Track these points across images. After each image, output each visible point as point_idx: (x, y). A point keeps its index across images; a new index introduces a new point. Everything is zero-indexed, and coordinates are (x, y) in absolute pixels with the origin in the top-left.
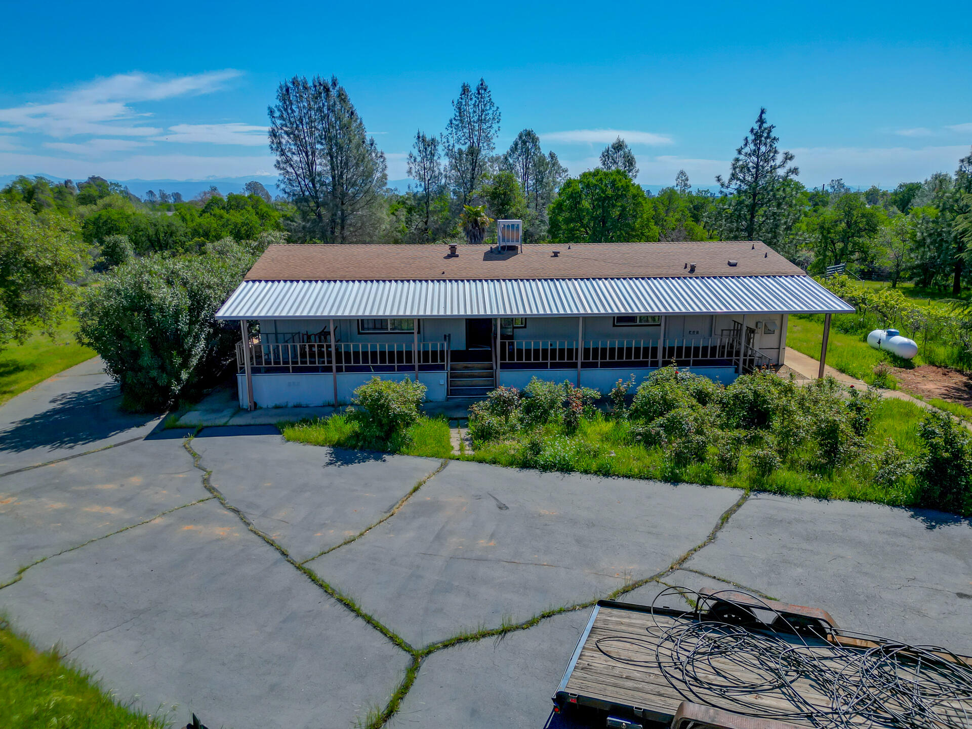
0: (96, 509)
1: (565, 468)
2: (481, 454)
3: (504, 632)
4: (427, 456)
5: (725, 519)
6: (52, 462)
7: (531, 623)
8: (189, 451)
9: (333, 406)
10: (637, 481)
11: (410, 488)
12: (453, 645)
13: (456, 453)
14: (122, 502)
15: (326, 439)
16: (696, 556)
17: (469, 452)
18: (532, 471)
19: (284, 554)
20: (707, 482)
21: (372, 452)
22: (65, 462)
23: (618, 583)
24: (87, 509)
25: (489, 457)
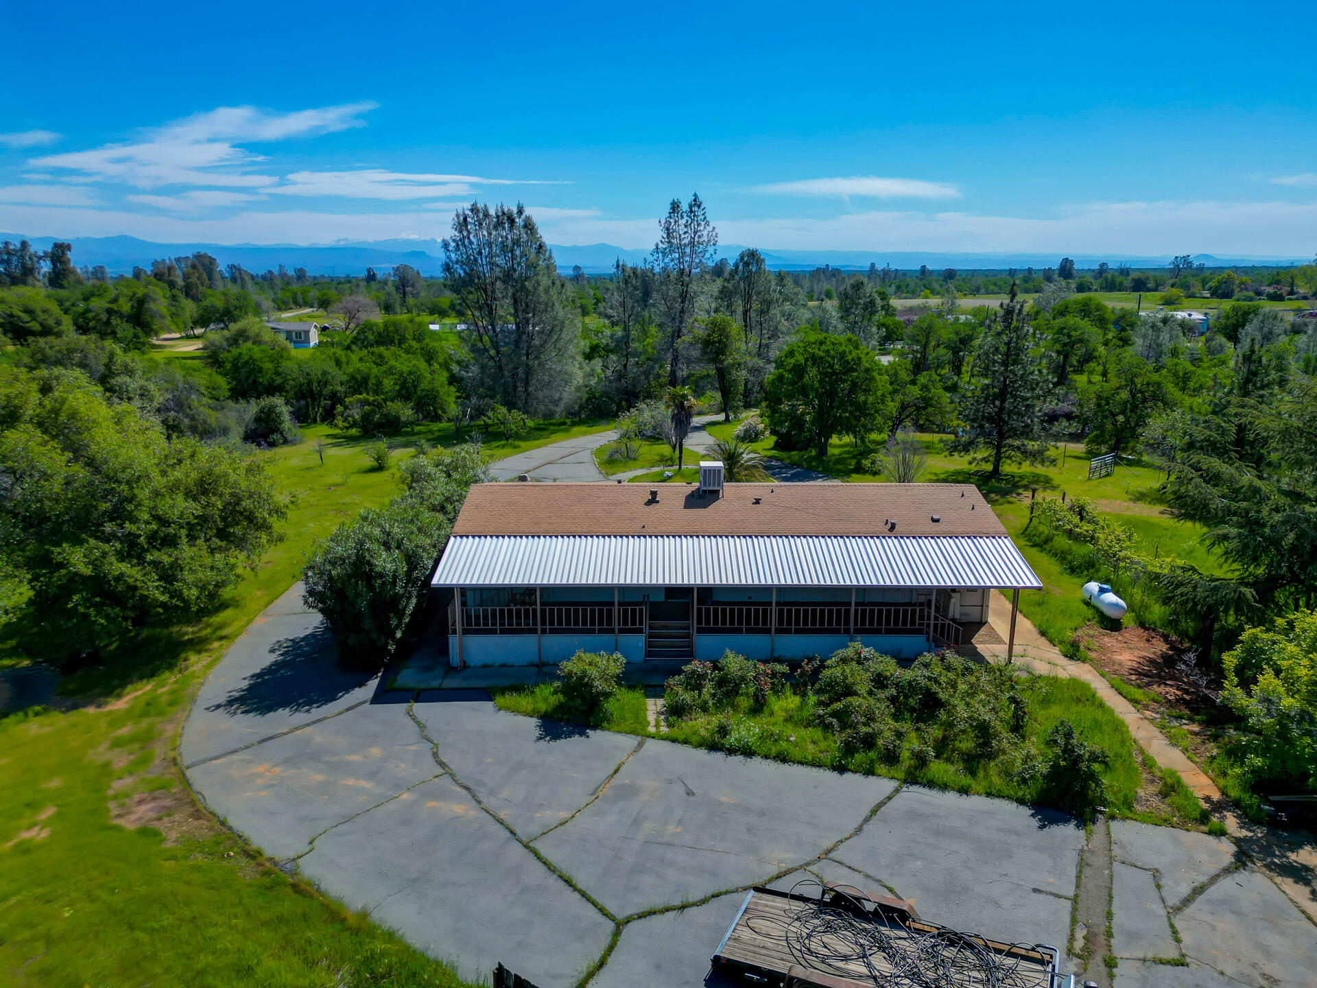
0: (351, 782)
1: (748, 752)
2: (675, 732)
3: (683, 907)
4: (626, 733)
5: (874, 812)
6: (297, 729)
7: (703, 902)
8: (414, 719)
9: (537, 666)
10: (809, 768)
11: (612, 771)
12: (645, 917)
13: (652, 729)
14: (372, 775)
15: (534, 709)
16: (841, 847)
17: (664, 729)
18: (719, 753)
19: (512, 833)
20: (870, 772)
21: (575, 726)
22: (309, 729)
23: (773, 870)
24: (344, 782)
25: (681, 738)
